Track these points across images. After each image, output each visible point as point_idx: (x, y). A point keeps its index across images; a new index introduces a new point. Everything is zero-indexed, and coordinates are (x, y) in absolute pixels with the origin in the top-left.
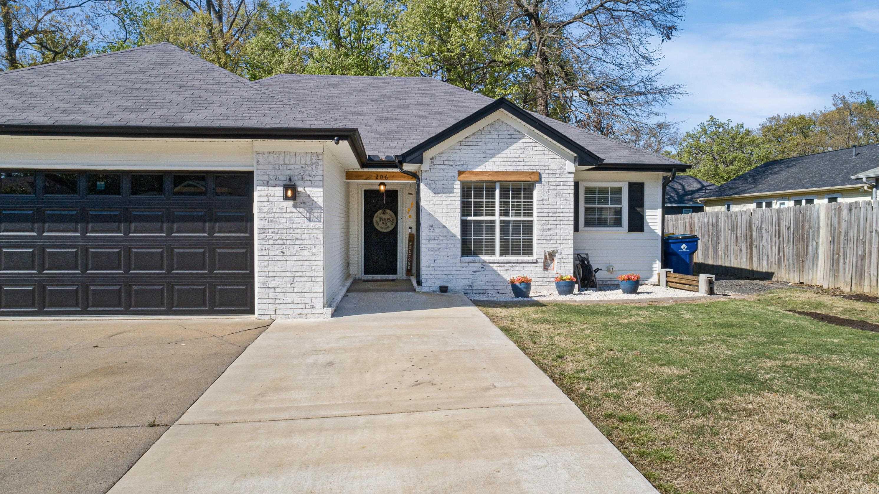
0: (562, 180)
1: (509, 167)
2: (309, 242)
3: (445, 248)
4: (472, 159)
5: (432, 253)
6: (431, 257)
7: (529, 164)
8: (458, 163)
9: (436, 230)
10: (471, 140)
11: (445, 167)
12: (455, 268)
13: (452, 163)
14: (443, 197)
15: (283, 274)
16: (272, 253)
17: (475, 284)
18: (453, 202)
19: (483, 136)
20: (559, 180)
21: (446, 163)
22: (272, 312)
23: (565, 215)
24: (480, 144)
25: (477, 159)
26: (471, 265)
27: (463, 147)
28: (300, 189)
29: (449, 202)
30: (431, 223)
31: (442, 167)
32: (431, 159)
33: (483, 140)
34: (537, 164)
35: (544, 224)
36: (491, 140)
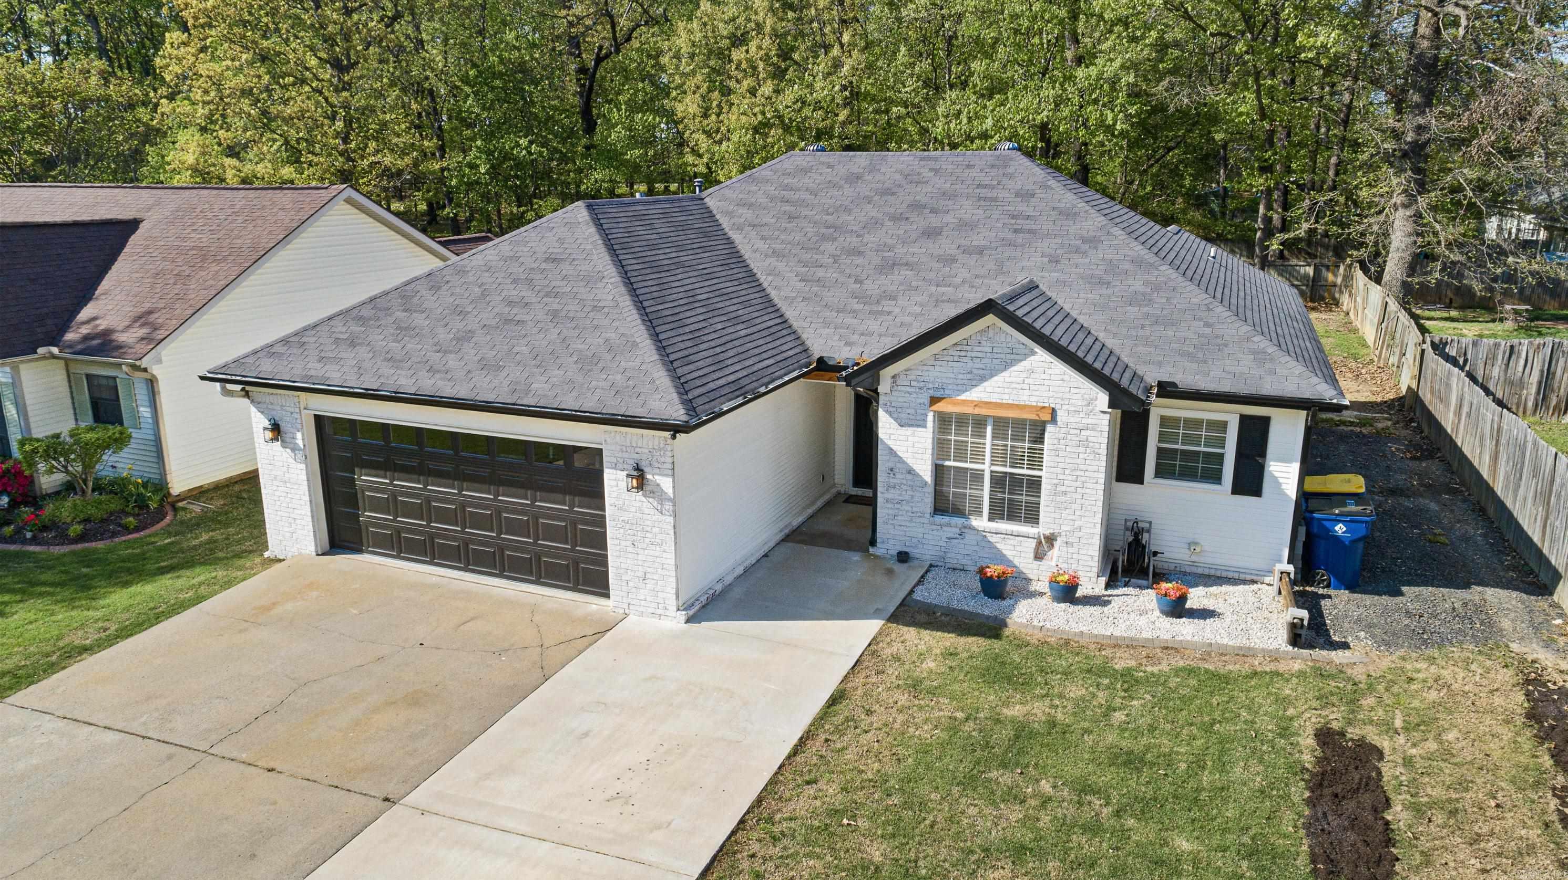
0: (1089, 421)
1: (1007, 397)
2: (659, 536)
3: (908, 502)
4: (951, 381)
5: (890, 506)
6: (891, 512)
7: (1037, 393)
8: (931, 386)
9: (898, 476)
10: (951, 352)
11: (912, 390)
12: (921, 530)
13: (922, 384)
14: (909, 431)
15: (636, 568)
16: (623, 543)
17: (949, 555)
18: (923, 440)
19: (969, 348)
20: (1084, 421)
21: (913, 383)
22: (626, 606)
23: (1092, 474)
24: (965, 360)
25: (959, 382)
26: (946, 529)
27: (938, 363)
28: (649, 476)
29: (916, 439)
30: (891, 465)
31: (908, 389)
32: (893, 377)
33: (969, 354)
34: (1051, 394)
35: (1056, 485)
36: (980, 355)
